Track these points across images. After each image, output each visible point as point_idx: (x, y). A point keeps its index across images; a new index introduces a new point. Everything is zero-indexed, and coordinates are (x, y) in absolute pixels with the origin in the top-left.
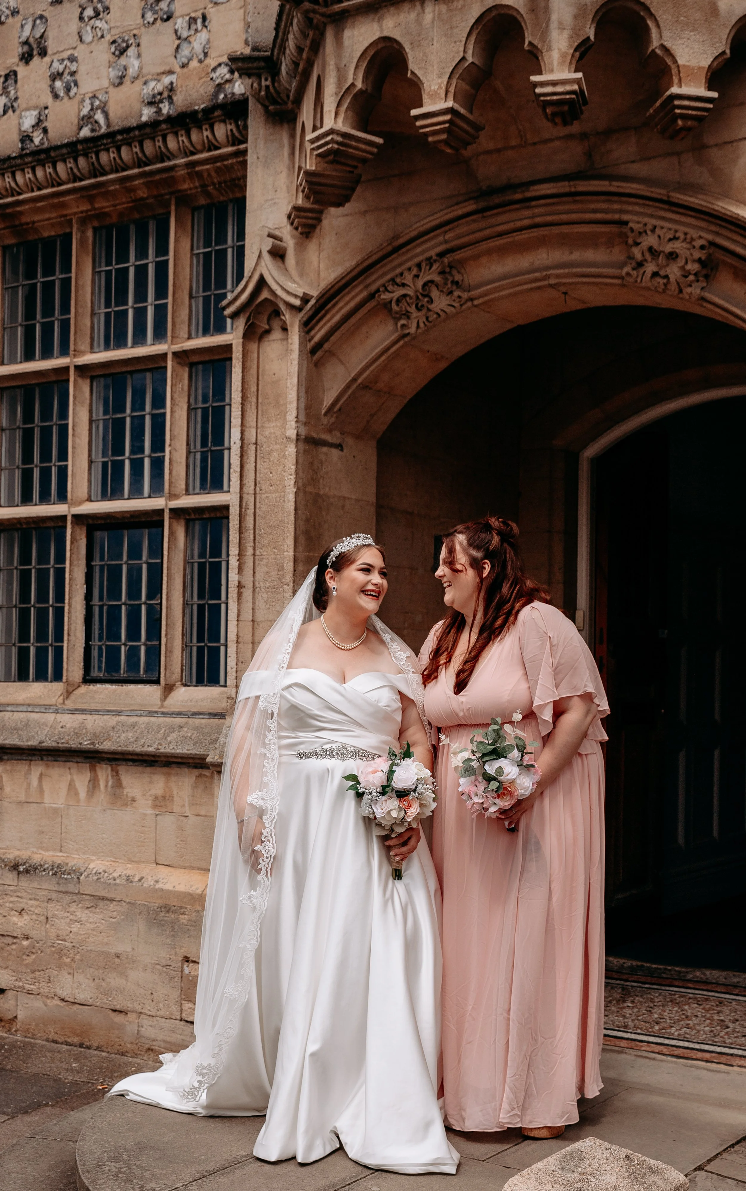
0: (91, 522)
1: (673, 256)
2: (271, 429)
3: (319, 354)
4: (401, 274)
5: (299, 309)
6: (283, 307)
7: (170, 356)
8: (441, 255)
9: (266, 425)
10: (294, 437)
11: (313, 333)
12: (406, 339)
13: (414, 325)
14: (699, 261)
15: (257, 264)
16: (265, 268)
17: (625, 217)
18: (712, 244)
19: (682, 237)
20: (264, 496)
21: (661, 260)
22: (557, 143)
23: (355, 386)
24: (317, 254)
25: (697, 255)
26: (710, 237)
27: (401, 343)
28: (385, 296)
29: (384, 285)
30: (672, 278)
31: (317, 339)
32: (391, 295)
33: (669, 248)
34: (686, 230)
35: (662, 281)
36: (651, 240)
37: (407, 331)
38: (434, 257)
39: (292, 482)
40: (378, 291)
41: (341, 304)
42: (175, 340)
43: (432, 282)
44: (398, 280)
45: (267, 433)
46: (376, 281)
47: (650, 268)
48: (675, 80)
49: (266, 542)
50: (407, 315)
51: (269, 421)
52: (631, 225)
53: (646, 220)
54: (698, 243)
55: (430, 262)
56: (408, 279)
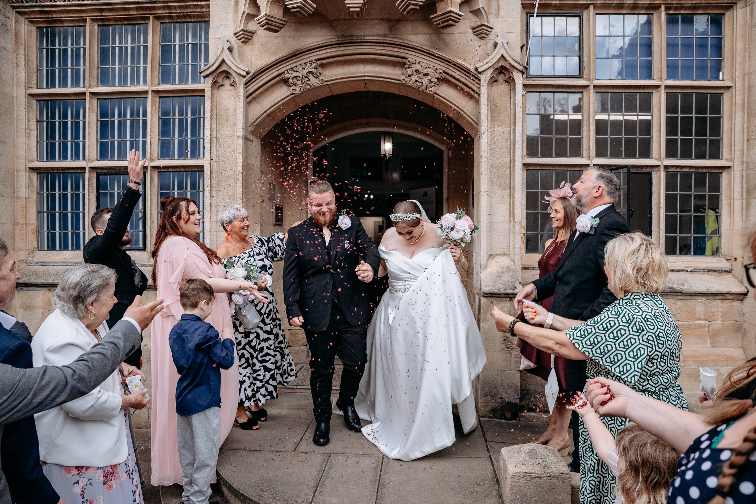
0: (99, 171)
1: (427, 75)
2: (226, 131)
3: (250, 98)
4: (296, 67)
5: (244, 77)
6: (234, 74)
7: (150, 92)
8: (316, 60)
9: (221, 129)
10: (242, 136)
11: (248, 88)
12: (293, 96)
13: (298, 90)
14: (437, 78)
15: (221, 54)
16: (225, 56)
17: (407, 56)
18: (444, 72)
19: (432, 67)
20: (221, 163)
21: (421, 75)
22: (377, 21)
23: (265, 114)
24: (251, 53)
25: (437, 76)
26: (444, 69)
27: (291, 97)
28: (287, 75)
29: (287, 70)
30: (424, 83)
31: (251, 91)
32: (290, 75)
33: (425, 71)
34: (434, 65)
35: (419, 84)
36: (418, 67)
37: (294, 92)
38: (314, 61)
39: (241, 157)
40: (284, 73)
41: (264, 77)
42: (153, 85)
43: (310, 72)
44: (295, 69)
45: (222, 133)
46: (283, 68)
47: (415, 78)
48: (450, 5)
49: (222, 184)
50: (295, 85)
51: (223, 127)
52: (409, 59)
53: (417, 58)
54: (439, 71)
55: (311, 63)
56: (300, 70)
